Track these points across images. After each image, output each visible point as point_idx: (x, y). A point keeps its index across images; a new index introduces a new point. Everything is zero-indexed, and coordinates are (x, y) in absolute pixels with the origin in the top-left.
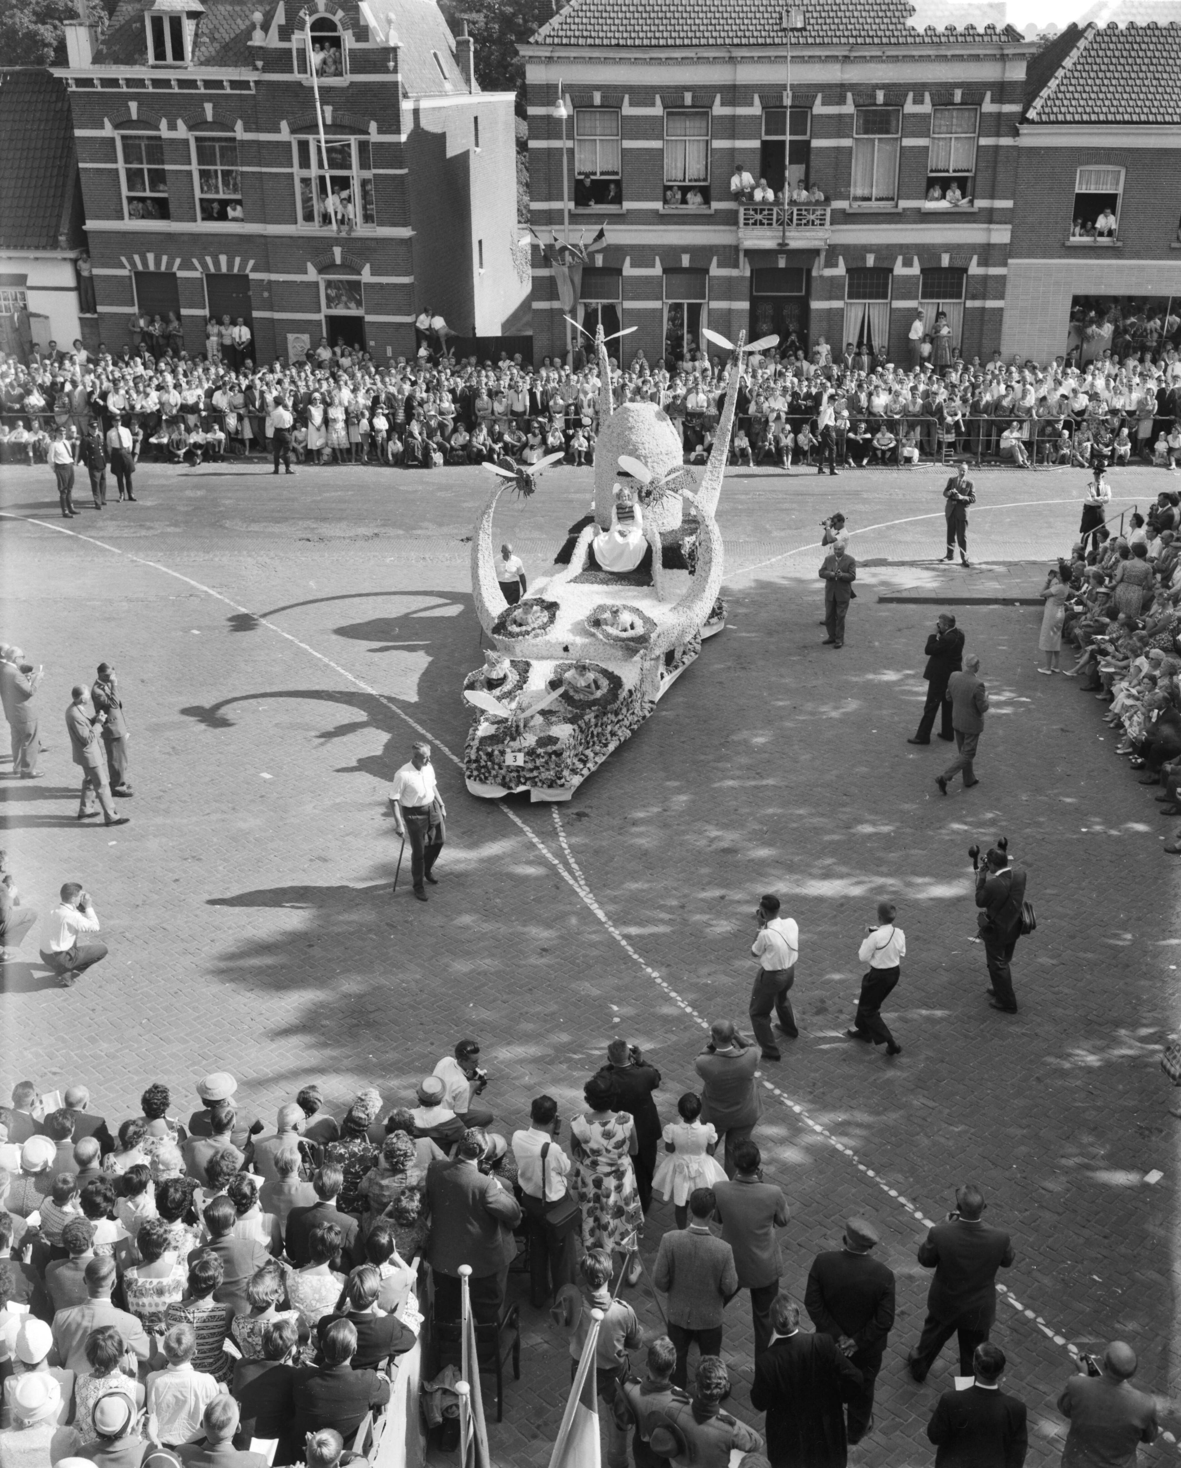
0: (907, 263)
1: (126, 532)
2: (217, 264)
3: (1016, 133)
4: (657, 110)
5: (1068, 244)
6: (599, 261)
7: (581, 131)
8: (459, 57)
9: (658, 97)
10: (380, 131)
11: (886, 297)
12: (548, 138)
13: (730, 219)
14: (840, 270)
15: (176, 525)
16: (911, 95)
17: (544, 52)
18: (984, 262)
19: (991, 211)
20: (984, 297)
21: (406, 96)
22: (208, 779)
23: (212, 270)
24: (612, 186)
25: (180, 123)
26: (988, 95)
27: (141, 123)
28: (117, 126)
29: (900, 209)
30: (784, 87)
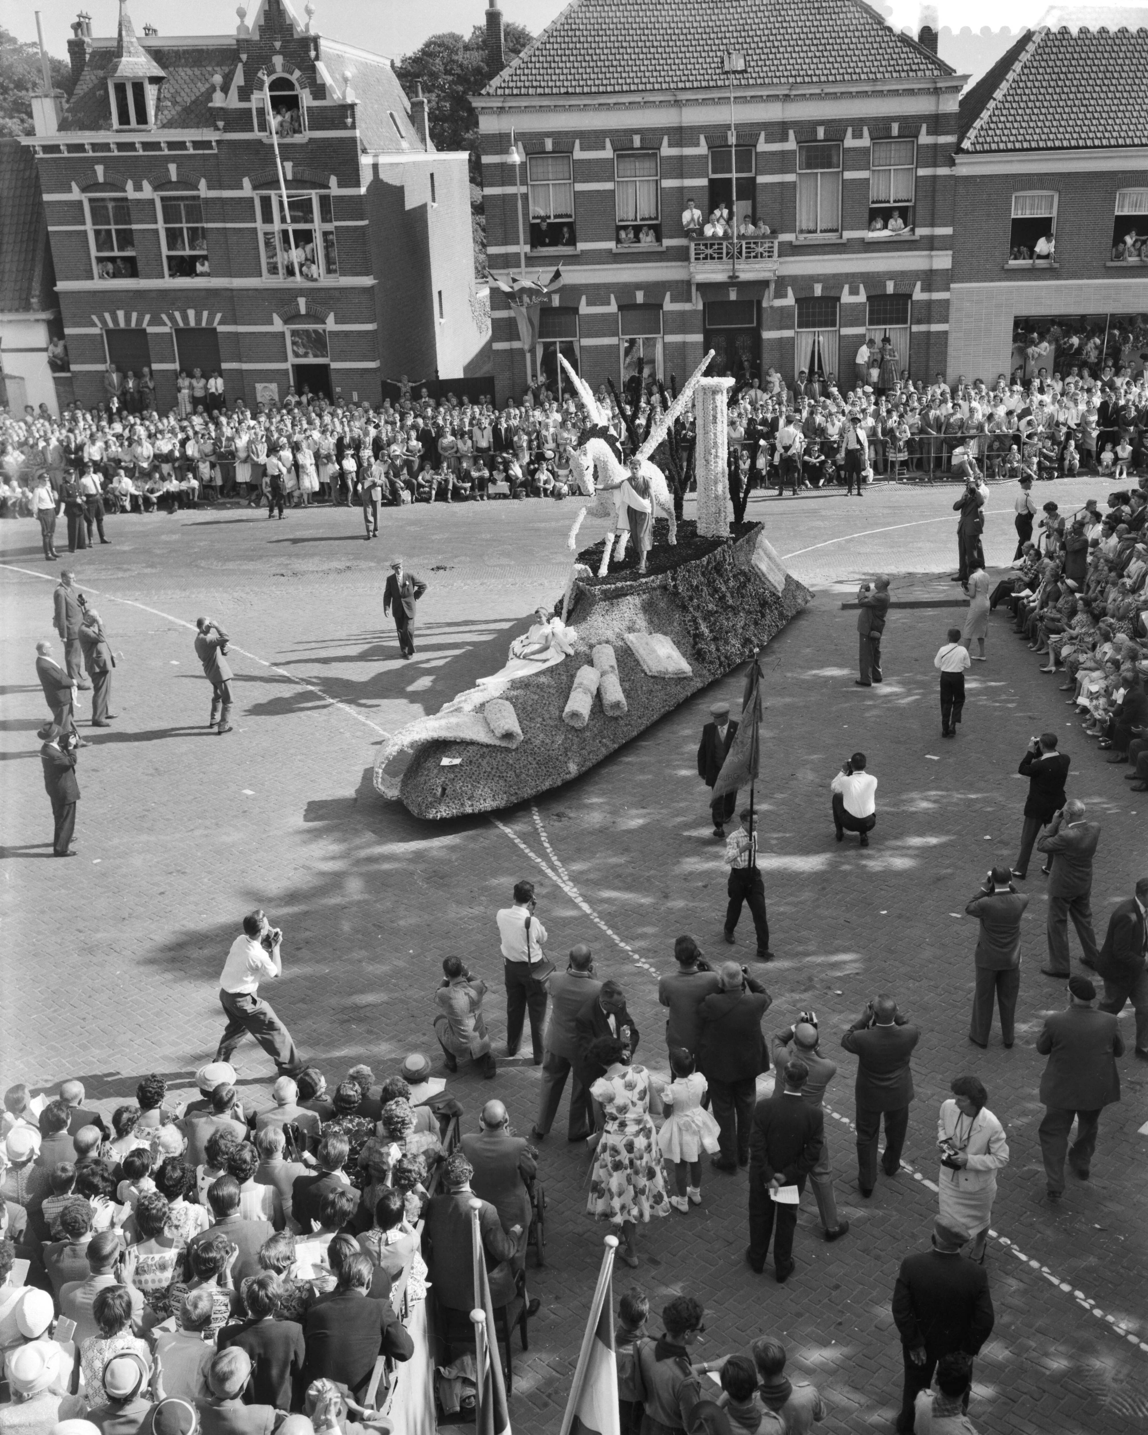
0: (854, 292)
1: (103, 575)
2: (185, 318)
3: (952, 163)
4: (608, 153)
5: (1006, 267)
6: (556, 301)
7: (534, 177)
8: (414, 117)
9: (608, 140)
10: (340, 185)
11: (834, 325)
12: (503, 184)
13: (681, 255)
14: (790, 300)
15: (152, 566)
16: (850, 130)
17: (497, 103)
18: (927, 288)
19: (932, 238)
20: (929, 322)
21: (364, 151)
22: (190, 798)
23: (181, 325)
24: (565, 230)
25: (145, 184)
26: (924, 127)
27: (108, 186)
28: (84, 190)
29: (844, 240)
30: (728, 127)
